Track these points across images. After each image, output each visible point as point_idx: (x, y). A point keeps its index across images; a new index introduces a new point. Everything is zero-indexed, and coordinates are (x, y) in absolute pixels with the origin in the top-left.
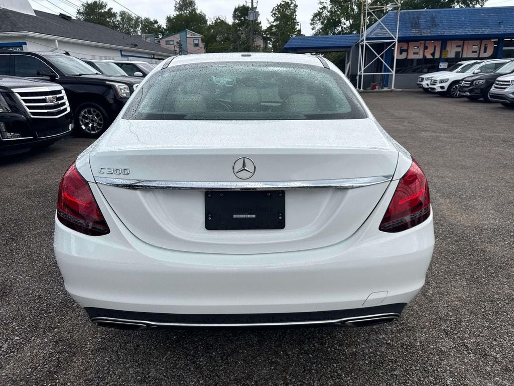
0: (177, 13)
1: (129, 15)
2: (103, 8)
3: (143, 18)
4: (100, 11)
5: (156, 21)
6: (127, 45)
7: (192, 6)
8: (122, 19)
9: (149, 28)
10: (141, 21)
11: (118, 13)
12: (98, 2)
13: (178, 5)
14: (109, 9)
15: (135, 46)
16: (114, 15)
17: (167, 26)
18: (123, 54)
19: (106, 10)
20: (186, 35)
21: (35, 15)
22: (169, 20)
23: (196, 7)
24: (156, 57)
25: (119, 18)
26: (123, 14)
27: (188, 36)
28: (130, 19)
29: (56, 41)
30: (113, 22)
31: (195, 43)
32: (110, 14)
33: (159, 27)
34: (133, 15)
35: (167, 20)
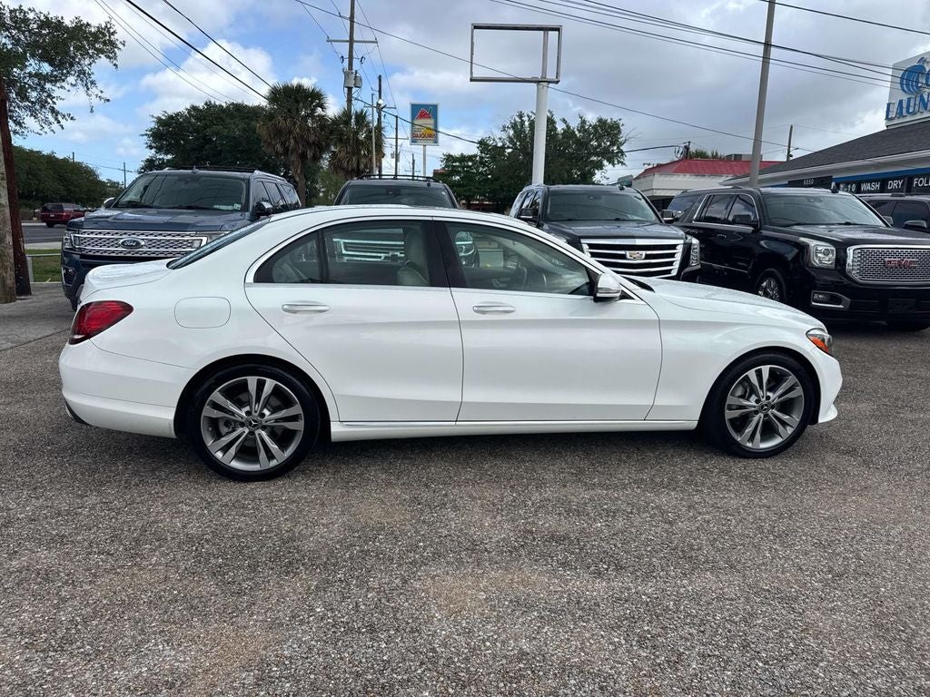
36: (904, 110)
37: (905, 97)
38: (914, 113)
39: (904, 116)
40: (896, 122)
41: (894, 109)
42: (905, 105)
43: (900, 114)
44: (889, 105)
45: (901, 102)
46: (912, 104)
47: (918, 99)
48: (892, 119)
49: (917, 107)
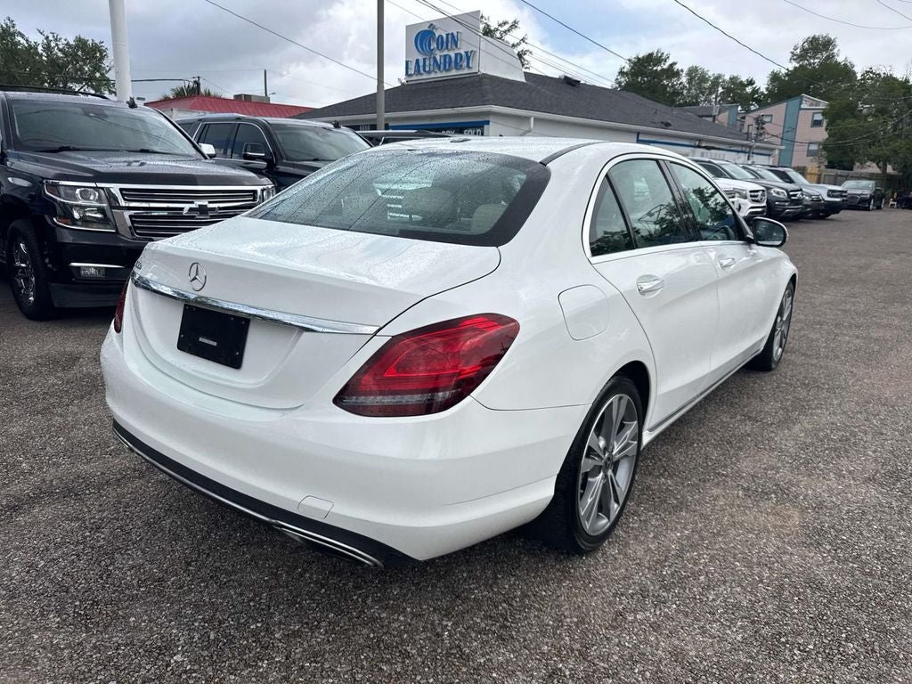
0: (792, 65)
1: (702, 73)
2: (660, 63)
3: (727, 78)
4: (655, 68)
5: (752, 80)
6: (654, 124)
7: (827, 50)
8: (690, 82)
9: (735, 94)
10: (724, 81)
11: (686, 70)
12: (655, 55)
13: (798, 51)
14: (672, 65)
15: (667, 125)
16: (677, 74)
17: (767, 89)
18: (640, 138)
19: (665, 67)
20: (801, 103)
21: (523, 80)
22: (775, 77)
23: (835, 51)
24: (703, 145)
25: (684, 79)
26: (693, 72)
27: (802, 106)
28: (703, 79)
29: (532, 119)
30: (673, 86)
31: (816, 118)
32: (672, 73)
33: (755, 91)
34: (710, 74)
35: (771, 79)
36: (421, 69)
37: (421, 58)
38: (429, 72)
39: (421, 74)
40: (414, 78)
41: (412, 66)
42: (421, 64)
43: (418, 72)
44: (407, 62)
45: (417, 61)
46: (427, 63)
47: (432, 60)
48: (411, 75)
49: (432, 67)
